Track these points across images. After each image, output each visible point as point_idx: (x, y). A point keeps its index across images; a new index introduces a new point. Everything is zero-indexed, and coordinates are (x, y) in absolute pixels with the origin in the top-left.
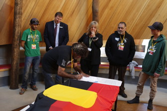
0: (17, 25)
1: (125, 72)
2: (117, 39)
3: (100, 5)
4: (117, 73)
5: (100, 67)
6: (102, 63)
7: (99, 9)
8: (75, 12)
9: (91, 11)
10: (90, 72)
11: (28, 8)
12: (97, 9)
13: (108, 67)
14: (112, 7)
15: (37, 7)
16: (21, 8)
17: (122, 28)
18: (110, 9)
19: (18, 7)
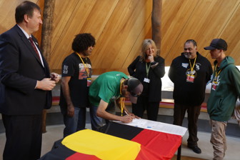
0: (46, 44)
1: (197, 115)
2: (185, 65)
3: (163, 15)
4: (186, 115)
5: (161, 105)
6: (163, 100)
7: (162, 21)
8: (127, 26)
9: (149, 24)
10: (145, 112)
11: (62, 21)
12: (159, 21)
13: (173, 106)
14: (181, 18)
15: (74, 20)
16: (51, 21)
17: (189, 49)
18: (179, 22)
19: (48, 20)
